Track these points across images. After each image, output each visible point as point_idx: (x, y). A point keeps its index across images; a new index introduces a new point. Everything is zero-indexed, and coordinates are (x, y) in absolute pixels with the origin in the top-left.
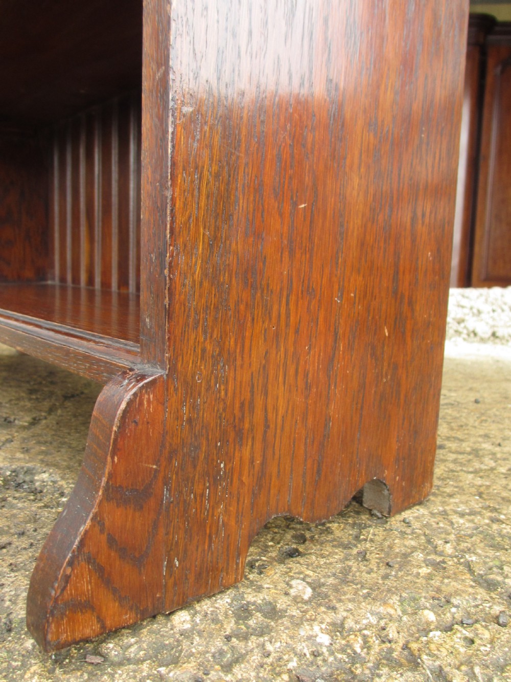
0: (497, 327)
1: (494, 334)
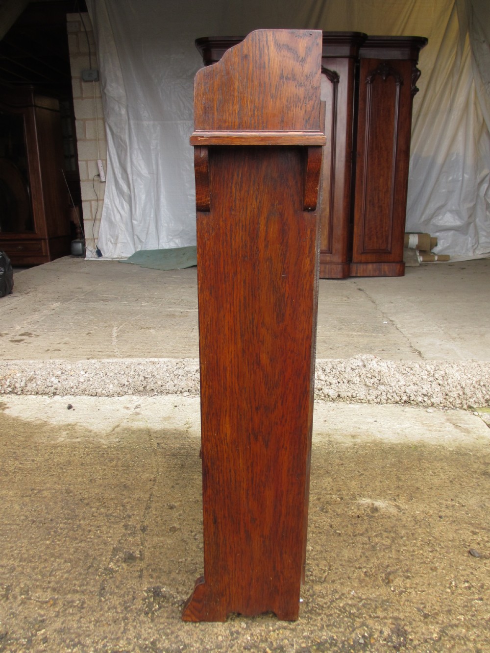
0: (341, 392)
1: (339, 396)
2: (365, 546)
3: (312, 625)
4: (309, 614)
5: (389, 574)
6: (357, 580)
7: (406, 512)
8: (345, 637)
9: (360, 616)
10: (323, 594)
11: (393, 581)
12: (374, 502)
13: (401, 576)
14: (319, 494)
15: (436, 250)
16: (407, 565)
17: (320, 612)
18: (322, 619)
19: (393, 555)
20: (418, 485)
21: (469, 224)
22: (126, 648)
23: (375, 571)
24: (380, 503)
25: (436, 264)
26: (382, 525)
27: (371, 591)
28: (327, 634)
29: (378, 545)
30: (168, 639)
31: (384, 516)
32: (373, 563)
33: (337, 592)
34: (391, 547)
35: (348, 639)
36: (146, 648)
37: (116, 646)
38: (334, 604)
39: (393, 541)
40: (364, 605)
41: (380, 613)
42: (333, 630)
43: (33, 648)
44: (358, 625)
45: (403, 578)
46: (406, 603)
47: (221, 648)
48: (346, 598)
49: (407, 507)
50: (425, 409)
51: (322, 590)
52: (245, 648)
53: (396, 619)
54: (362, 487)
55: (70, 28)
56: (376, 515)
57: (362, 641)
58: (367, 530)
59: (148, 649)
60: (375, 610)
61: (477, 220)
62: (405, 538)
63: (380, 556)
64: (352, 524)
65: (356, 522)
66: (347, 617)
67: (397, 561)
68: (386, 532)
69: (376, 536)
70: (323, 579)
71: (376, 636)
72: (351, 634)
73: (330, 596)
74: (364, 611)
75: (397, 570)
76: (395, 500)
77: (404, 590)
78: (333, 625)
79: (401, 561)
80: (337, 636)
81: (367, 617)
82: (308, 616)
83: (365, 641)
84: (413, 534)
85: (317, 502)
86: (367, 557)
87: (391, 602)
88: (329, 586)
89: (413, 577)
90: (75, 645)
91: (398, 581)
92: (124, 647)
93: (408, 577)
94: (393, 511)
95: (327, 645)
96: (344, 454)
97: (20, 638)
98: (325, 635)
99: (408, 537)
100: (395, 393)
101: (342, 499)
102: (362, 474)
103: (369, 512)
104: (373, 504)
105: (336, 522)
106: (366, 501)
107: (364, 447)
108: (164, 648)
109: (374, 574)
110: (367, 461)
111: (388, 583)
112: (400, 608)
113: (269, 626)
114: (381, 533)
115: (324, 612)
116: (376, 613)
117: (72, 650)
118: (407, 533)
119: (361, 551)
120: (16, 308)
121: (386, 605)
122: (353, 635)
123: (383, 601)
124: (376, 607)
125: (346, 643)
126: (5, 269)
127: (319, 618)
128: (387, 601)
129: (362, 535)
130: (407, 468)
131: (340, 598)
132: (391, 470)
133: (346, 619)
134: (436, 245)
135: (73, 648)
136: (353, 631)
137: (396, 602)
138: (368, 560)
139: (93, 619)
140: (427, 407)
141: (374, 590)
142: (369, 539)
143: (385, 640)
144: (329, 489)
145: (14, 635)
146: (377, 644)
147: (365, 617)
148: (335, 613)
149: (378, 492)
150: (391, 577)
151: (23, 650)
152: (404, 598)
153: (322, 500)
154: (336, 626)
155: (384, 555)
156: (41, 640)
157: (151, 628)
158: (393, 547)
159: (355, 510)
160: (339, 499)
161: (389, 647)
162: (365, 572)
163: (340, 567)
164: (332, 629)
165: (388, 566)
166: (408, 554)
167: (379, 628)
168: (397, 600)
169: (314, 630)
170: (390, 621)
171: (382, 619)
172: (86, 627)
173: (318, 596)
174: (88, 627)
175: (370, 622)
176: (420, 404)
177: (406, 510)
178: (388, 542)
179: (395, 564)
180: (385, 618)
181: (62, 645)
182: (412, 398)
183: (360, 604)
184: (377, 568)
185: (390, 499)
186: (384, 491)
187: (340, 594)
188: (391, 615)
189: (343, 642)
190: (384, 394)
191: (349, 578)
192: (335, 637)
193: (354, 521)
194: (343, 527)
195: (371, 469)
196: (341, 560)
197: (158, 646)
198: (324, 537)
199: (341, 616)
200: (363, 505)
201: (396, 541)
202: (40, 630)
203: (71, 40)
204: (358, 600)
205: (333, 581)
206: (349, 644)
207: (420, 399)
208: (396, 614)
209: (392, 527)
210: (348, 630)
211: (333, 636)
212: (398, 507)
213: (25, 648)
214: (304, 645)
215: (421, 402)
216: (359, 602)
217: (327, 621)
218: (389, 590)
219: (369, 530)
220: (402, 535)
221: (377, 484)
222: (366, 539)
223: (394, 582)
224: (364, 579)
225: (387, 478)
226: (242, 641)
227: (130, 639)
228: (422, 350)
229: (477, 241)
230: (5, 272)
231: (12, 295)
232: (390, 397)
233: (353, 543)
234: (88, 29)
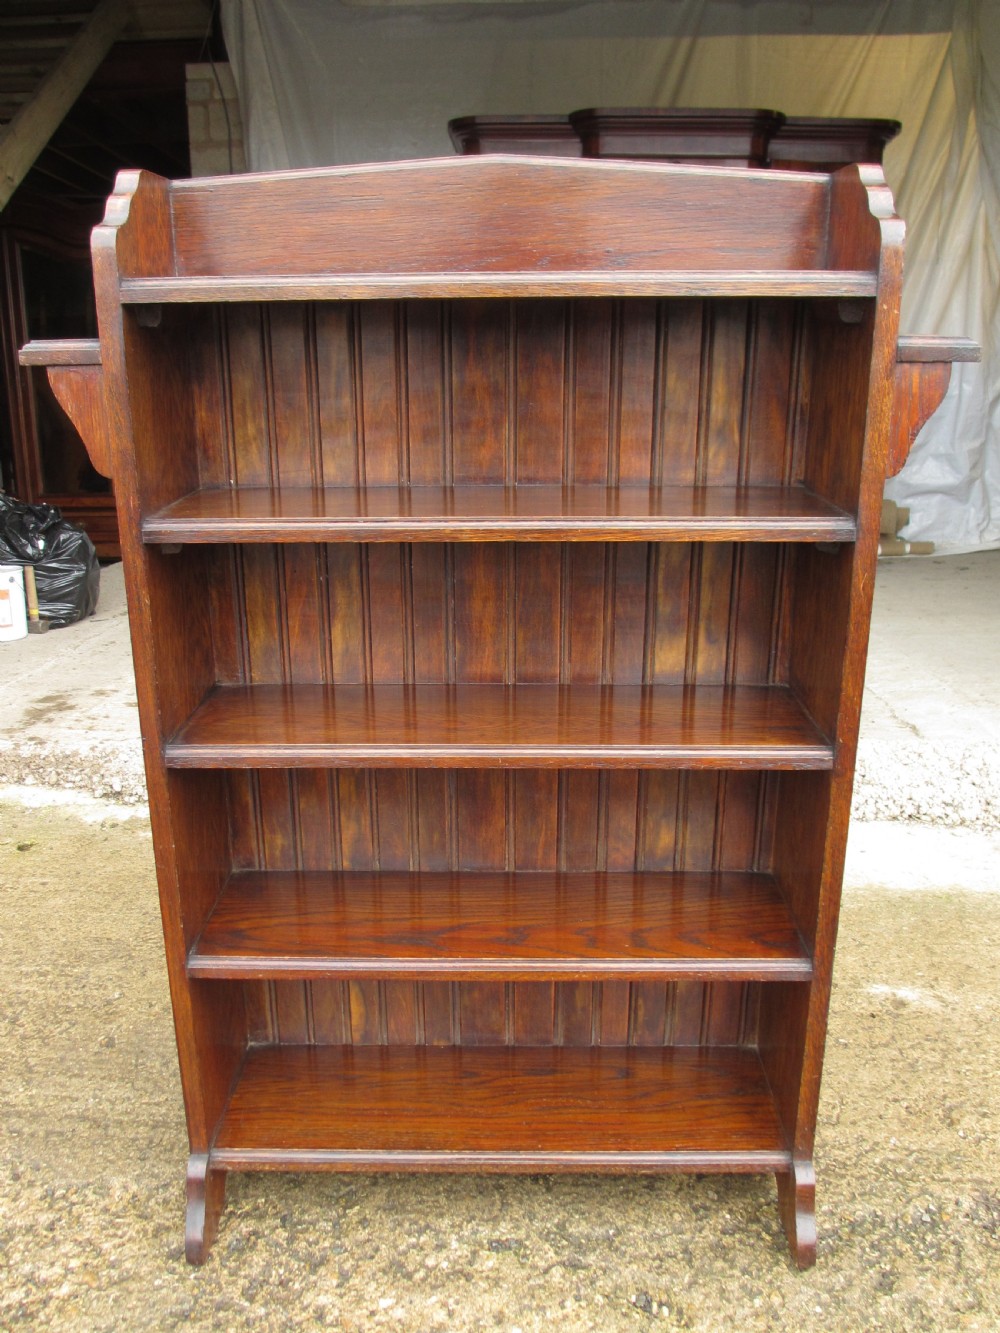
2: (895, 1063)
3: (834, 1193)
4: (823, 1176)
5: (951, 1109)
6: (896, 1121)
7: (957, 1007)
8: (897, 1213)
9: (915, 1179)
10: (840, 1144)
11: (959, 1120)
12: (895, 991)
13: (972, 1114)
15: (907, 532)
16: (978, 1095)
17: (843, 1172)
18: (849, 1184)
19: (950, 1078)
20: (968, 961)
21: (971, 482)
22: (513, 1236)
23: (924, 1105)
24: (905, 993)
25: (909, 559)
26: (918, 1029)
27: (924, 1137)
28: (864, 1208)
29: (920, 1063)
30: (585, 1219)
31: (919, 1014)
32: (918, 1092)
33: (864, 1140)
34: (943, 1065)
35: (903, 1215)
36: (549, 1233)
37: (493, 1230)
38: (865, 1160)
39: (945, 1056)
40: (916, 1161)
41: (948, 1173)
42: (872, 1201)
43: (347, 1236)
44: (915, 1193)
45: (976, 1116)
46: (991, 1157)
47: (682, 1233)
48: (883, 1149)
49: (956, 998)
50: (951, 831)
51: (836, 1137)
52: (724, 1232)
53: (979, 1182)
54: (866, 966)
55: (193, 93)
56: (904, 1012)
57: (926, 1218)
58: (893, 1038)
59: (552, 1236)
60: (938, 1168)
61: (987, 473)
62: (964, 1051)
63: (927, 1082)
64: (863, 1029)
65: (872, 1025)
66: (892, 1180)
67: (960, 1088)
68: (927, 1040)
69: (912, 1047)
70: (834, 1119)
71: (949, 1210)
72: (905, 1207)
73: (854, 1147)
74: (919, 1170)
75: (962, 1103)
76: (932, 987)
77: (983, 1136)
78: (871, 1193)
79: (967, 1089)
80: (881, 1211)
81: (928, 1180)
82: (823, 1180)
83: (932, 1218)
84: (977, 1044)
86: (904, 1082)
87: (965, 1156)
88: (848, 1131)
89: (993, 1114)
90: (421, 1232)
91: (968, 1121)
92: (510, 1232)
93: (984, 1115)
94: (933, 1005)
95: (867, 1226)
97: (318, 1220)
98: (861, 1210)
99: (970, 1049)
100: (891, 801)
102: (861, 945)
103: (891, 1008)
104: (894, 995)
106: (880, 990)
108: (581, 1234)
109: (923, 1110)
110: (866, 922)
111: (952, 1124)
112: (982, 1165)
113: (758, 1197)
114: (919, 1043)
115: (849, 1173)
116: (942, 1173)
117: (418, 1239)
118: (967, 1043)
119: (890, 1073)
120: (114, 642)
121: (957, 1160)
122: (910, 1209)
123: (950, 1154)
124: (941, 1164)
125: (900, 1221)
126: (87, 566)
127: (844, 1182)
128: (957, 1153)
129: (886, 1045)
130: (941, 933)
131: (873, 1150)
132: (912, 936)
133: (891, 1183)
134: (907, 523)
135: (419, 1236)
136: (909, 1201)
137: (974, 1156)
138: (906, 1087)
139: (441, 1189)
140: (952, 826)
141: (928, 1135)
142: (901, 1053)
143: (967, 1216)
145: (306, 1217)
146: (955, 1222)
147: (924, 1180)
148: (870, 1174)
149: (898, 973)
150: (955, 1115)
151: (331, 1240)
152: (985, 1150)
154: (875, 1195)
155: (933, 1080)
156: (357, 1223)
157: (550, 1202)
158: (947, 1066)
159: (864, 1005)
161: (976, 1227)
162: (907, 1108)
163: (860, 1099)
164: (870, 1199)
165: (945, 1097)
166: (976, 1078)
167: (952, 1196)
168: (975, 1153)
169: (840, 1201)
170: (969, 1186)
171: (954, 1183)
172: (433, 1202)
173: (833, 1147)
174: (437, 1201)
175: (935, 1187)
176: (940, 821)
177: (957, 1003)
178: (937, 1058)
179: (956, 1094)
180: (960, 1181)
181: (397, 1232)
182: (923, 810)
183: (911, 1159)
184: (927, 1102)
185: (923, 986)
186: (909, 973)
187: (871, 1143)
188: (969, 1176)
189: (895, 1221)
190: (871, 802)
191: (881, 1117)
192: (879, 1213)
193: (868, 1023)
194: (849, 1033)
195: (876, 935)
196: (858, 1088)
197: (570, 1230)
199: (881, 1179)
200: (876, 996)
201: (950, 1057)
202: (351, 1207)
203: (195, 115)
204: (906, 1153)
205: (854, 1123)
206: (906, 1223)
207: (938, 811)
208: (977, 1175)
209: (938, 1033)
210: (898, 1200)
211: (875, 1212)
212: (939, 998)
213: (332, 1237)
214: (827, 1226)
215: (940, 818)
216: (907, 1156)
217: (859, 1187)
218: (956, 1136)
219: (897, 1037)
220: (959, 1045)
221: (894, 959)
222: (896, 1053)
223: (962, 1123)
224: (908, 1119)
225: (909, 951)
226: (717, 1222)
227: (517, 1220)
228: (918, 723)
229: (988, 516)
230: (87, 571)
231: (96, 618)
232: (883, 808)
233: (874, 1060)
234: (228, 96)
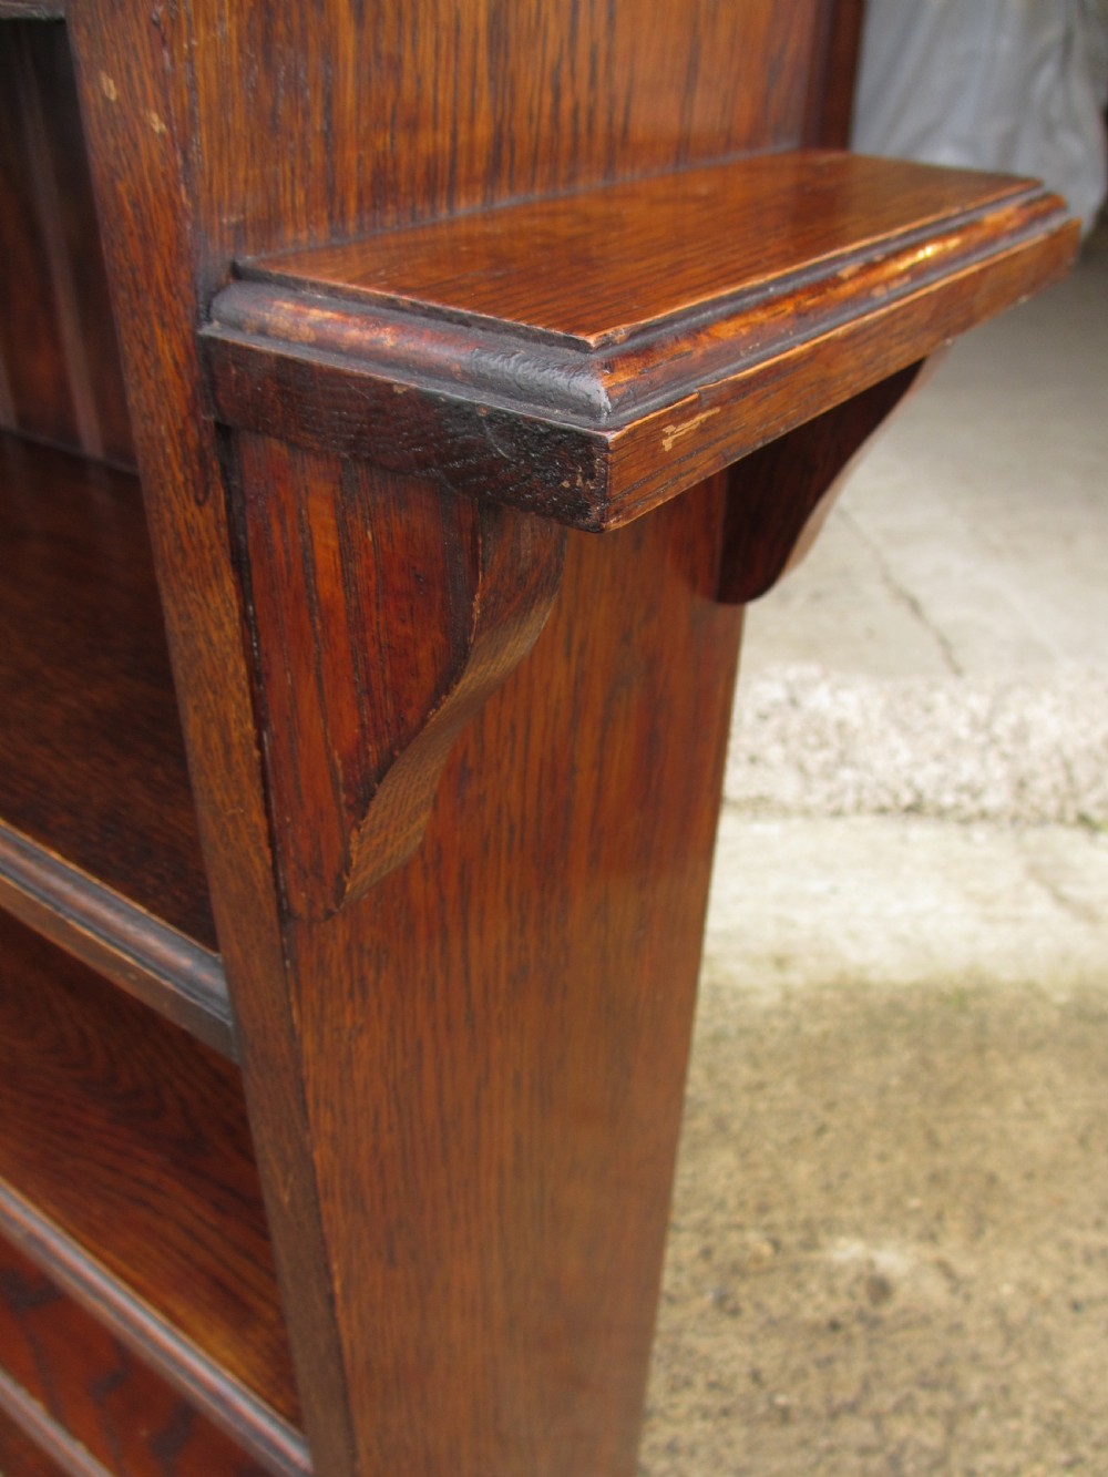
7: (973, 1289)
12: (874, 1254)
14: (703, 1228)
20: (990, 1164)
24: (893, 1259)
26: (909, 1358)
31: (910, 1318)
49: (972, 1267)
54: (830, 1187)
56: (887, 1310)
58: (866, 1387)
62: (983, 1413)
64: (818, 1363)
65: (831, 1351)
68: (923, 1386)
69: (898, 1410)
76: (934, 1237)
84: (1005, 1391)
85: (701, 1268)
94: (935, 1290)
96: (761, 1039)
99: (992, 1406)
100: (881, 788)
101: (776, 1245)
102: (821, 1130)
103: (865, 1302)
104: (871, 1264)
105: (769, 1356)
106: (846, 1251)
107: (815, 1008)
110: (832, 1068)
114: (909, 1397)
118: (987, 1388)
129: (853, 1409)
130: (949, 1090)
132: (904, 1100)
140: (966, 822)
142: (879, 1429)
144: (732, 1202)
149: (879, 1205)
153: (718, 1257)
159: (821, 1297)
160: (766, 1249)
176: (949, 814)
177: (973, 1280)
178: (936, 1435)
182: (928, 799)
185: (920, 1237)
186: (897, 1201)
193: (824, 1348)
194: (793, 1379)
195: (848, 1101)
198: (739, 1432)
200: (841, 1270)
201: (959, 1430)
207: (949, 800)
209: (940, 1365)
212: (944, 1269)
219: (874, 1384)
220: (975, 1398)
221: (875, 1168)
222: (867, 1428)
225: (899, 1141)
228: (921, 592)
233: (831, 1451)
